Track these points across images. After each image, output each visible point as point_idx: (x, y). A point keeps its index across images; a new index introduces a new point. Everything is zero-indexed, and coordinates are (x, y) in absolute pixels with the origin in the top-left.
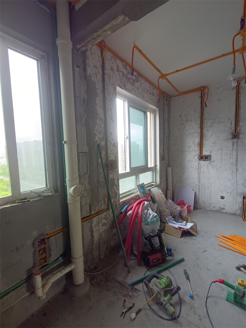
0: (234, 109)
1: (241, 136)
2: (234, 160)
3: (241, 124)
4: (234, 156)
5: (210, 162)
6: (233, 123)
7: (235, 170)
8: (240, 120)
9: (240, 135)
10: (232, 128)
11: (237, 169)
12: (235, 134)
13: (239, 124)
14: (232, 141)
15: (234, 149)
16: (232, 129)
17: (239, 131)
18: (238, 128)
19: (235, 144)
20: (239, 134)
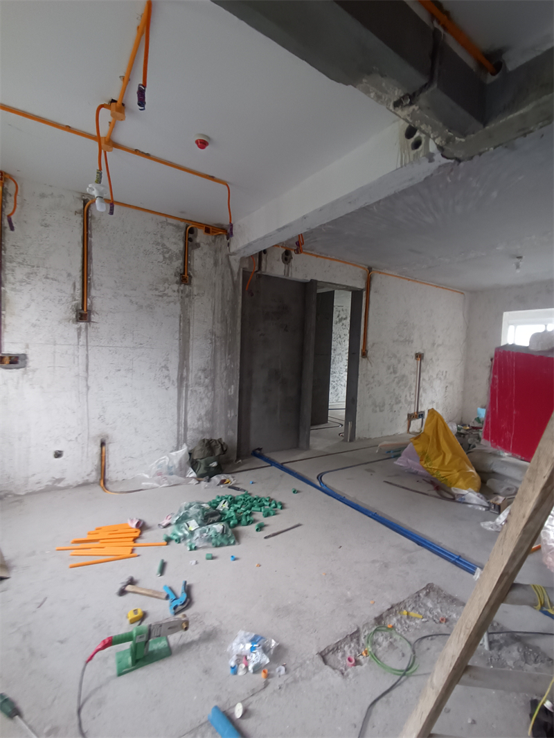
0: (79, 258)
1: (94, 317)
2: (82, 367)
3: (93, 292)
4: (82, 360)
5: (25, 373)
6: (79, 286)
7: (85, 389)
8: (92, 284)
9: (92, 316)
10: (77, 298)
11: (88, 387)
12: (82, 312)
13: (90, 291)
14: (76, 326)
15: (81, 343)
16: (75, 300)
17: (91, 306)
18: (88, 299)
19: (83, 334)
20: (90, 312)
